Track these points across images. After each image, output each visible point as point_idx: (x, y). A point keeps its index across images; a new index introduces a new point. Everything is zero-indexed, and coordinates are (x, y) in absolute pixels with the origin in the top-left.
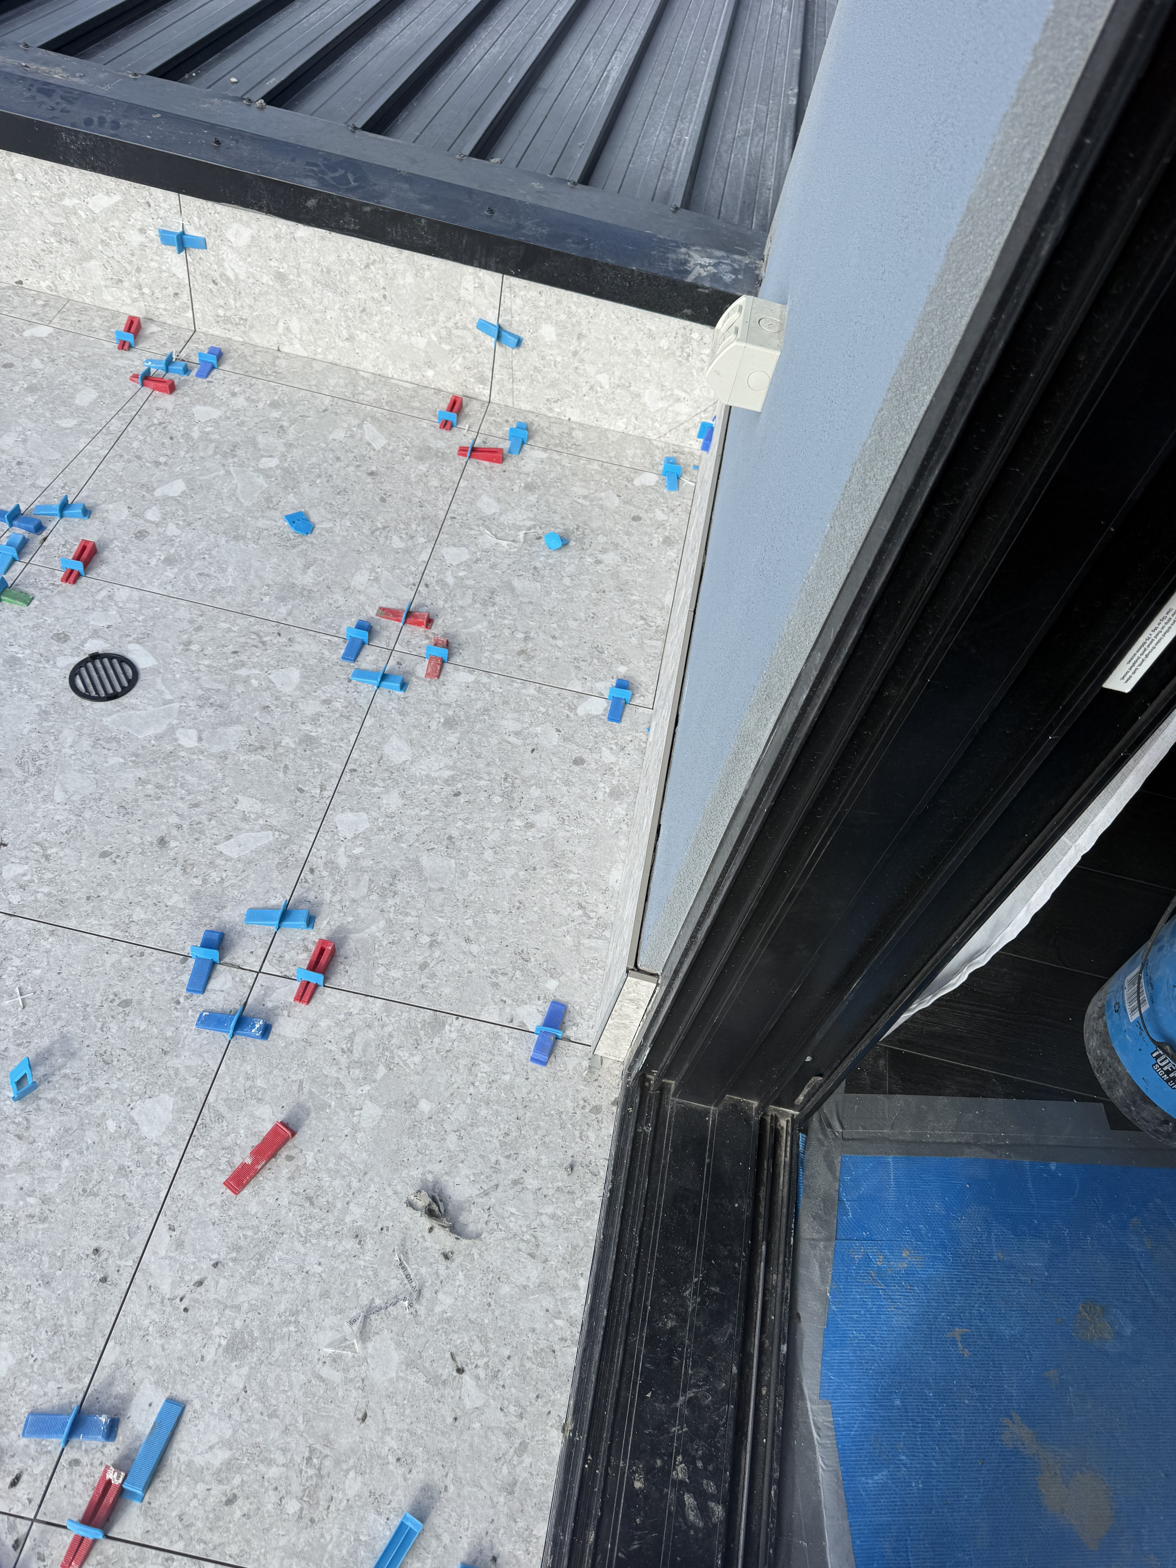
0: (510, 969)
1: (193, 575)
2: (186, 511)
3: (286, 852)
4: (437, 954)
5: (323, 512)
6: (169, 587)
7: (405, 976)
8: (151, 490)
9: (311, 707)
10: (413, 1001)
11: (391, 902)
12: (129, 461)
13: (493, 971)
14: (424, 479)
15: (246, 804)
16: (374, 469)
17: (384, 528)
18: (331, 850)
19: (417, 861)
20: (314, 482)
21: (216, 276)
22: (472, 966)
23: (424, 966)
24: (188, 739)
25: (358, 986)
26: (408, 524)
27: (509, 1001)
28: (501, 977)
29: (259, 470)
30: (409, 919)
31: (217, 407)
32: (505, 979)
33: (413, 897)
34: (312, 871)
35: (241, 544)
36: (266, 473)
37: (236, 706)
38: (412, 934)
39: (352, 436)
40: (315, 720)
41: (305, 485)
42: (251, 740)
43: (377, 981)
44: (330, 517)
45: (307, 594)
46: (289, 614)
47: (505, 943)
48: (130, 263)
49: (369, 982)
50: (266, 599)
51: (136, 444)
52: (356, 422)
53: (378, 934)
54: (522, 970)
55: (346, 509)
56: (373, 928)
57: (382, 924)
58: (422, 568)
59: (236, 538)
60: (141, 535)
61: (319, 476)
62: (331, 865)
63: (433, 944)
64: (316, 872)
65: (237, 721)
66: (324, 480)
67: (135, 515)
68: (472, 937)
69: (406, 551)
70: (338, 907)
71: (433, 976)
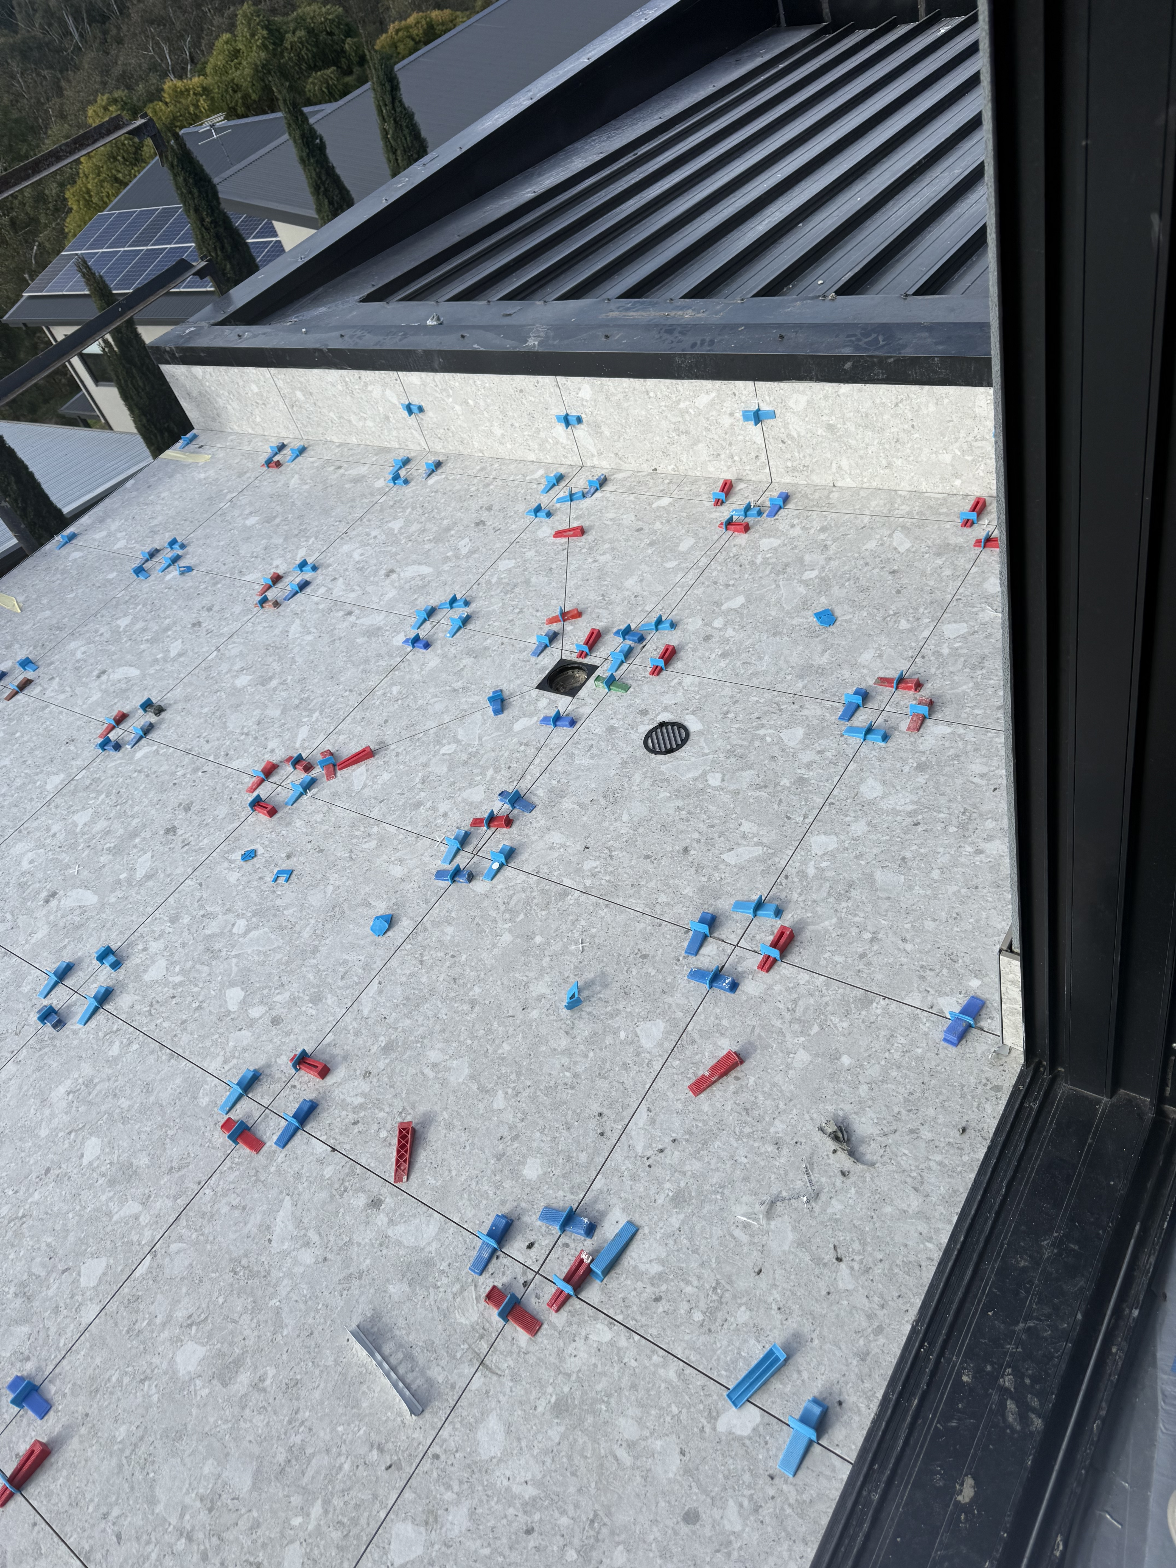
0: (938, 967)
1: (739, 663)
2: (742, 618)
3: (770, 862)
4: (876, 948)
5: (846, 607)
6: (721, 674)
7: (846, 961)
8: (718, 604)
9: (806, 757)
10: (849, 981)
11: (844, 904)
12: (708, 586)
13: (922, 967)
14: (939, 571)
15: (747, 827)
16: (896, 568)
17: (895, 614)
18: (804, 862)
19: (871, 875)
20: (843, 585)
21: (784, 436)
22: (904, 960)
23: (862, 956)
24: (715, 780)
25: (808, 965)
26: (916, 609)
27: (932, 992)
28: (928, 972)
29: (801, 582)
30: (857, 919)
31: (779, 538)
32: (932, 973)
33: (863, 903)
34: (786, 877)
35: (778, 638)
36: (806, 583)
37: (752, 757)
38: (857, 930)
39: (882, 545)
40: (809, 766)
41: (836, 588)
42: (759, 781)
43: (823, 962)
44: (851, 610)
45: (821, 671)
46: (804, 687)
47: (937, 945)
48: (725, 440)
49: (816, 963)
50: (789, 678)
51: (715, 573)
52: (887, 532)
53: (831, 928)
54: (949, 969)
55: (865, 603)
56: (827, 923)
57: (834, 920)
58: (921, 644)
59: (775, 635)
60: (707, 638)
61: (849, 580)
62: (802, 874)
63: (874, 940)
64: (790, 879)
65: (751, 767)
66: (852, 582)
67: (706, 625)
68: (908, 937)
69: (910, 631)
70: (802, 905)
71: (869, 964)
